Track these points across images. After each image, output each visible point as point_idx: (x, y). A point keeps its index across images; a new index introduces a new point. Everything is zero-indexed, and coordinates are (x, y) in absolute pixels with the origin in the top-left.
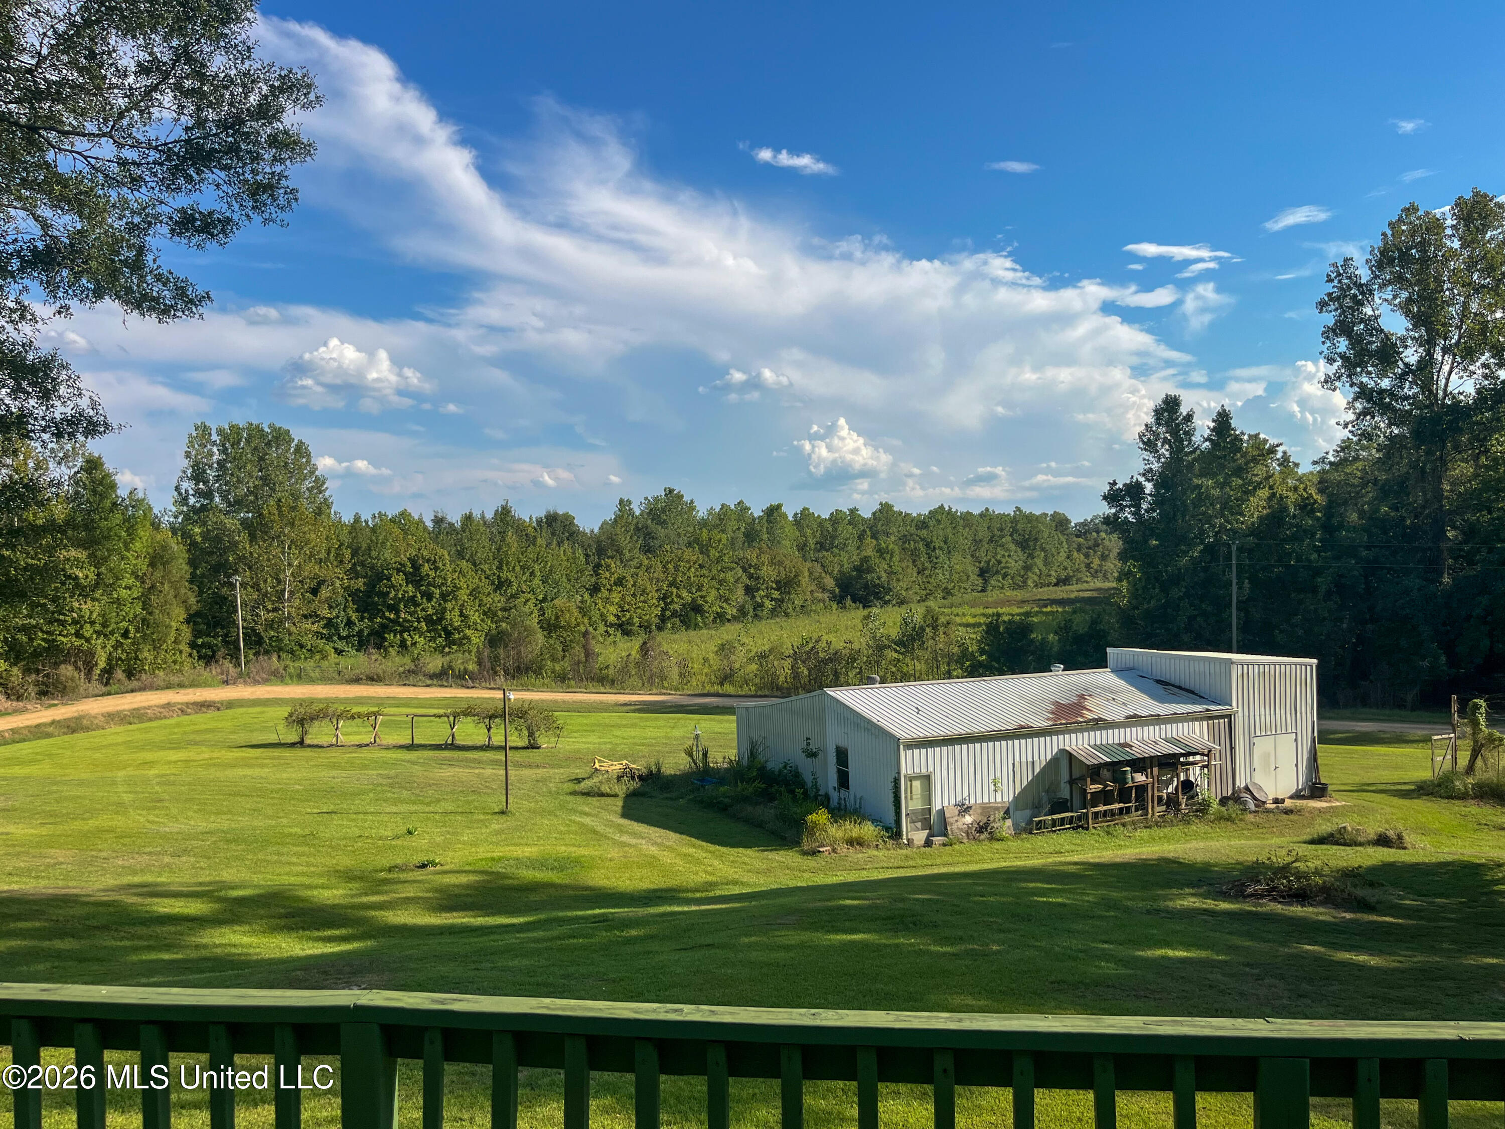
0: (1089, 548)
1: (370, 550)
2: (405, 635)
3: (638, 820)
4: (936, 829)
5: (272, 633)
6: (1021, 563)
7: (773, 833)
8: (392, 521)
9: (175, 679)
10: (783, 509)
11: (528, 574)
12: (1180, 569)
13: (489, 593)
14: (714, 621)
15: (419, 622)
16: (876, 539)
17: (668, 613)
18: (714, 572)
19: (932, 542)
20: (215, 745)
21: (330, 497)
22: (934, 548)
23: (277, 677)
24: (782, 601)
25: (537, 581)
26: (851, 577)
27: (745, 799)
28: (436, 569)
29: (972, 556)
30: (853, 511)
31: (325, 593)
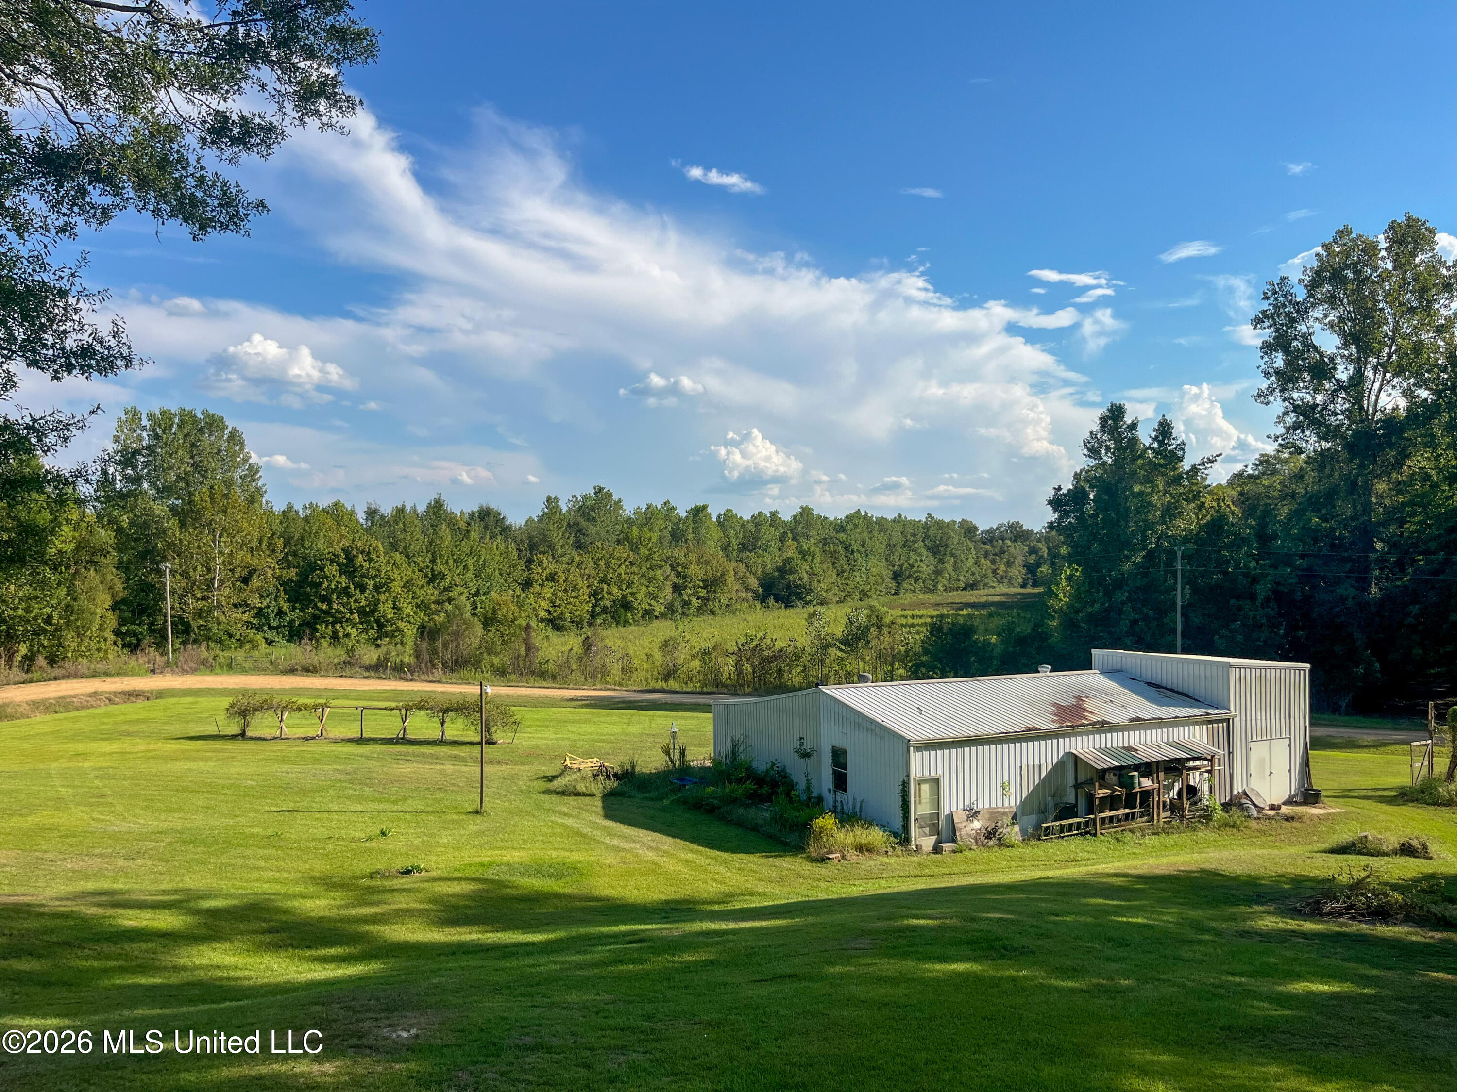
0: (995, 555)
1: (302, 539)
2: (338, 626)
3: (623, 821)
4: (944, 835)
5: (201, 622)
6: (931, 567)
7: (771, 837)
8: (325, 511)
9: (101, 667)
10: (709, 510)
11: (461, 567)
12: (1123, 574)
13: (423, 586)
14: (643, 617)
15: (352, 613)
16: (796, 541)
17: (598, 609)
18: (644, 569)
19: (850, 545)
20: (148, 736)
21: (264, 485)
22: (853, 551)
23: (206, 666)
24: (708, 600)
25: (470, 574)
26: (774, 578)
27: (734, 801)
28: (370, 560)
29: (887, 560)
30: (774, 514)
31: (255, 582)
